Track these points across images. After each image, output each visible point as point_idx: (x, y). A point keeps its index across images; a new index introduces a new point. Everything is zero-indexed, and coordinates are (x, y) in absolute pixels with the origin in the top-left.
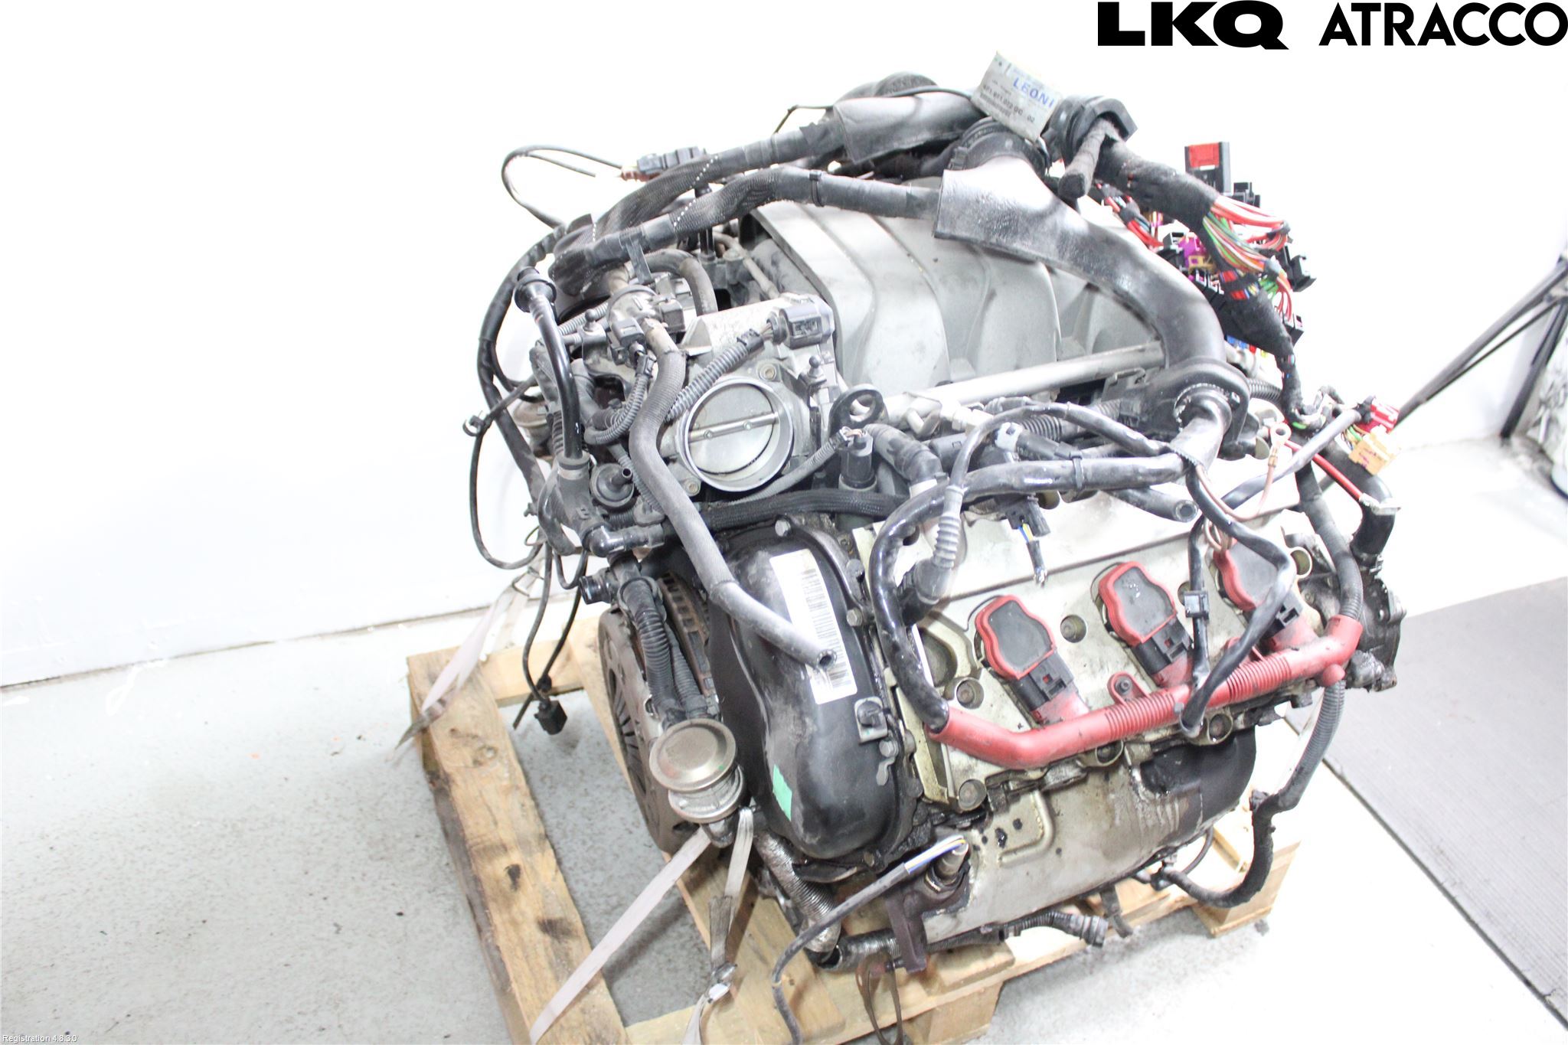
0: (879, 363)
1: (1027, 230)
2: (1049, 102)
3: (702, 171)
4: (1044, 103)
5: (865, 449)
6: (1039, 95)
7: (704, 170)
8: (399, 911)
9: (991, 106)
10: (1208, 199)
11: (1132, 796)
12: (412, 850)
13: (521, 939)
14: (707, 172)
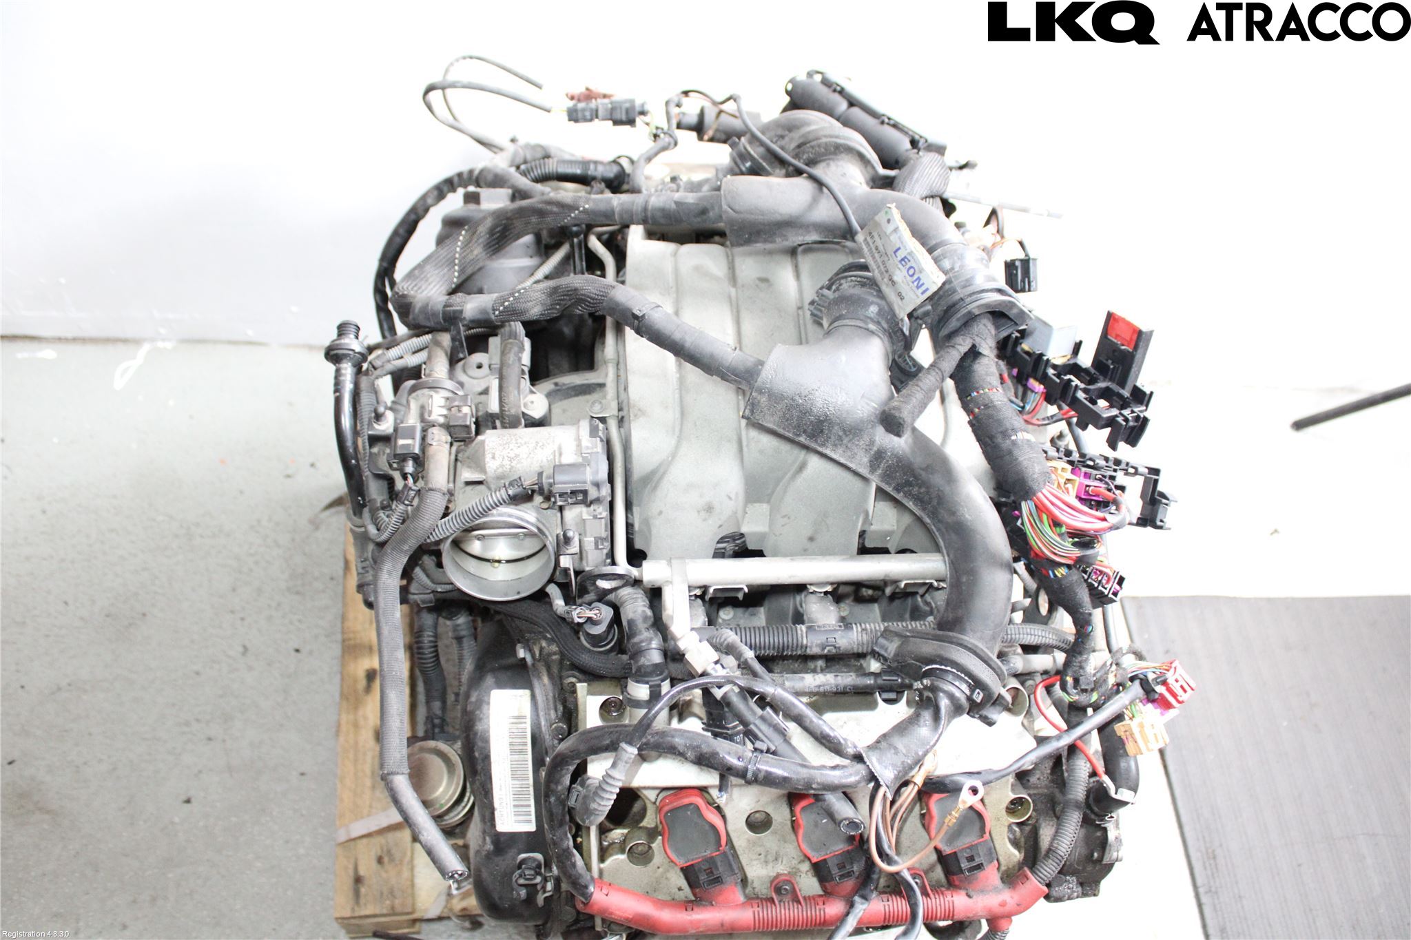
0: (661, 513)
1: (840, 439)
2: (923, 288)
3: (570, 216)
4: (918, 287)
5: (598, 627)
6: (915, 277)
7: (573, 215)
8: (297, 647)
9: (871, 258)
10: (1030, 488)
12: (323, 591)
13: (356, 743)
14: (574, 218)
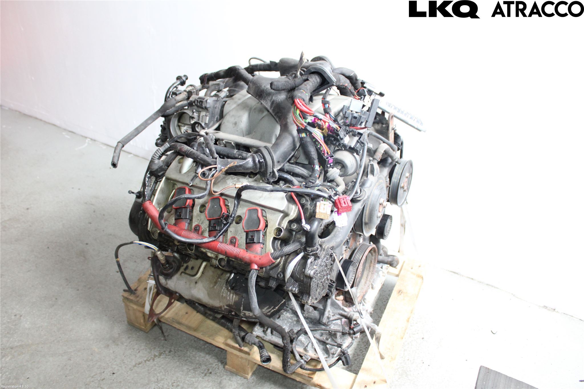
11: (224, 284)
